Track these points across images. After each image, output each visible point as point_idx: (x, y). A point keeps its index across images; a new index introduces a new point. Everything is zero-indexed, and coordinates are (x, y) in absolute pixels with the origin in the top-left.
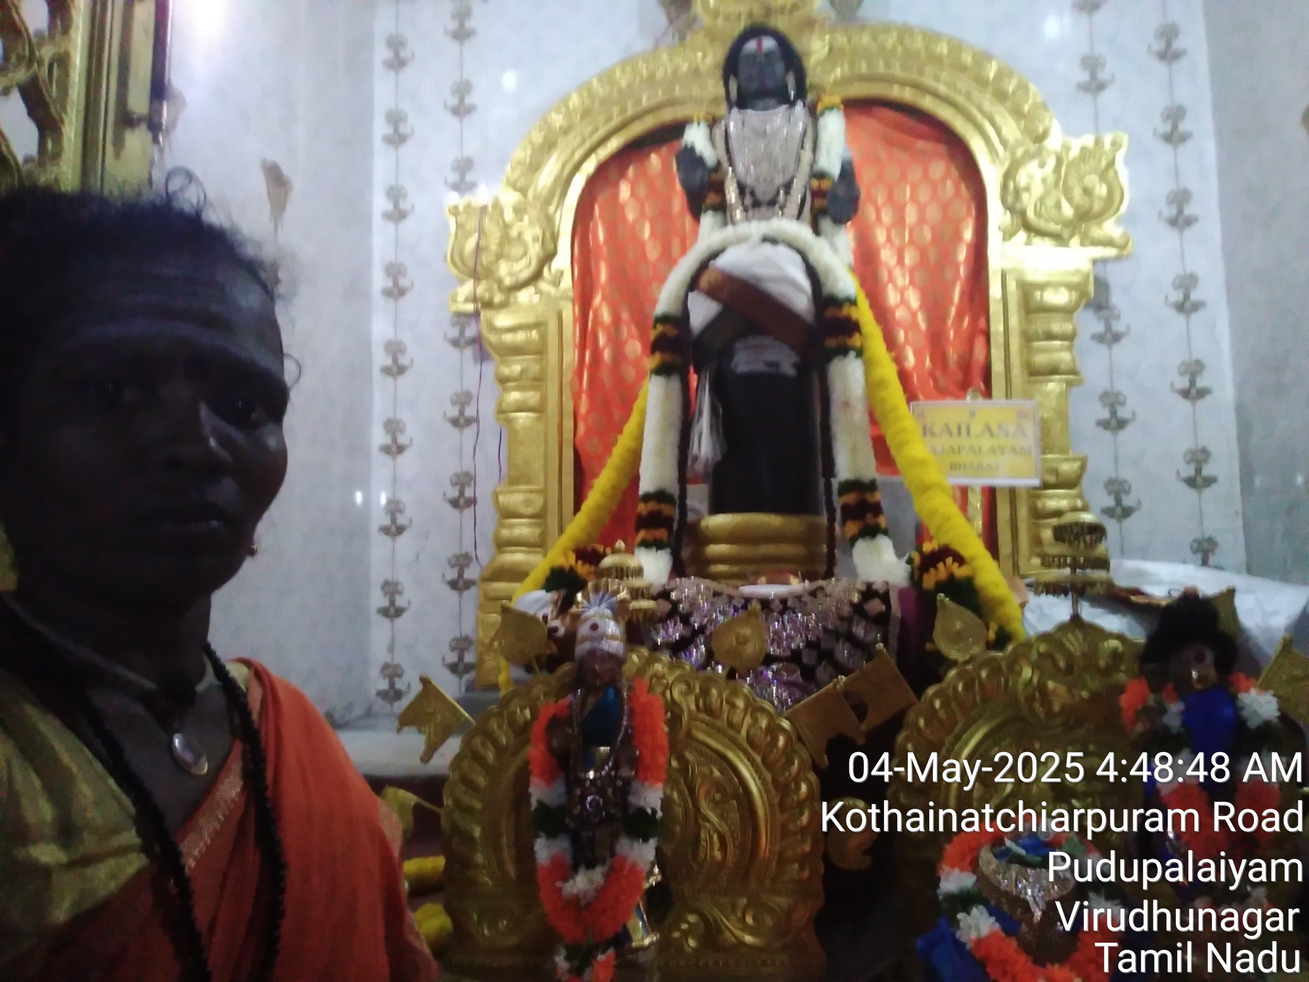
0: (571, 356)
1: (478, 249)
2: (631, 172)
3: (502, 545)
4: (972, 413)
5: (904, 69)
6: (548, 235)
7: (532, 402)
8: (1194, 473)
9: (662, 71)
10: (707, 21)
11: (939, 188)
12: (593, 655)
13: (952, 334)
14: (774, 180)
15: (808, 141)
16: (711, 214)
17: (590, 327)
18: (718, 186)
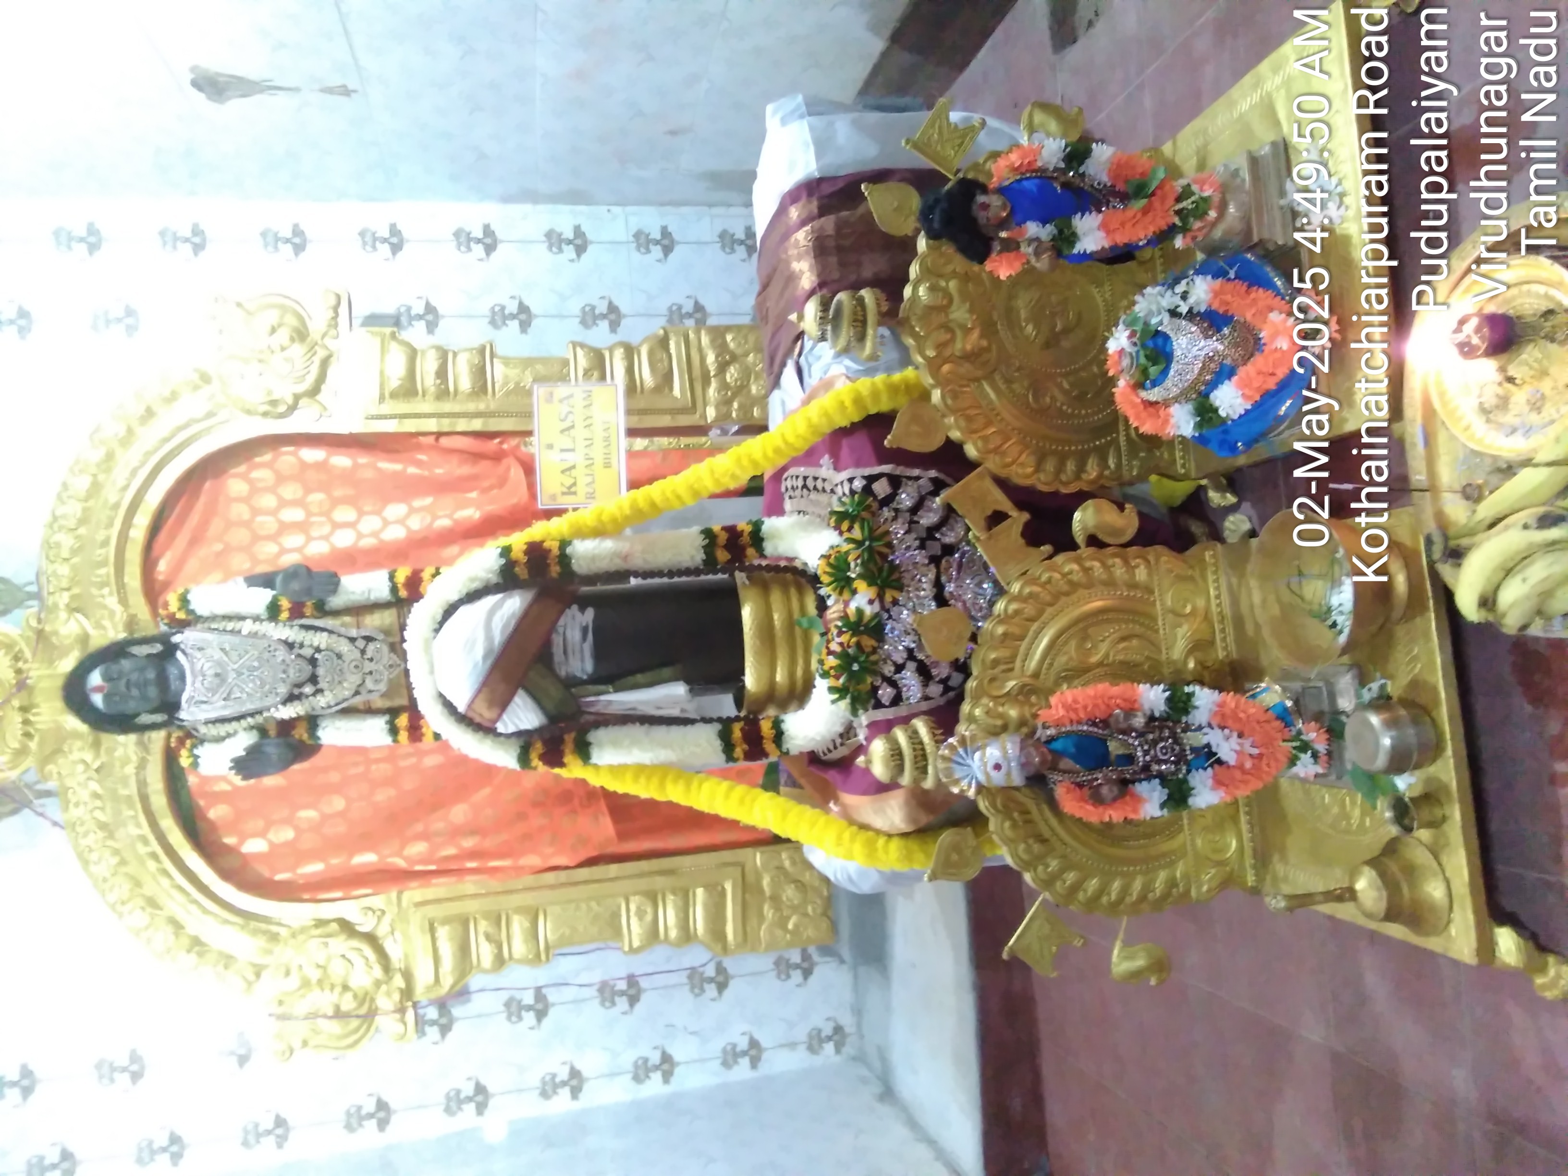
0: (469, 885)
1: (339, 1014)
2: (230, 840)
3: (687, 936)
4: (550, 447)
5: (110, 525)
6: (319, 931)
7: (527, 924)
8: (571, 246)
9: (98, 814)
10: (29, 762)
11: (260, 485)
12: (1023, 766)
13: (439, 471)
14: (283, 661)
15: (230, 626)
16: (320, 733)
17: (433, 867)
18: (286, 727)
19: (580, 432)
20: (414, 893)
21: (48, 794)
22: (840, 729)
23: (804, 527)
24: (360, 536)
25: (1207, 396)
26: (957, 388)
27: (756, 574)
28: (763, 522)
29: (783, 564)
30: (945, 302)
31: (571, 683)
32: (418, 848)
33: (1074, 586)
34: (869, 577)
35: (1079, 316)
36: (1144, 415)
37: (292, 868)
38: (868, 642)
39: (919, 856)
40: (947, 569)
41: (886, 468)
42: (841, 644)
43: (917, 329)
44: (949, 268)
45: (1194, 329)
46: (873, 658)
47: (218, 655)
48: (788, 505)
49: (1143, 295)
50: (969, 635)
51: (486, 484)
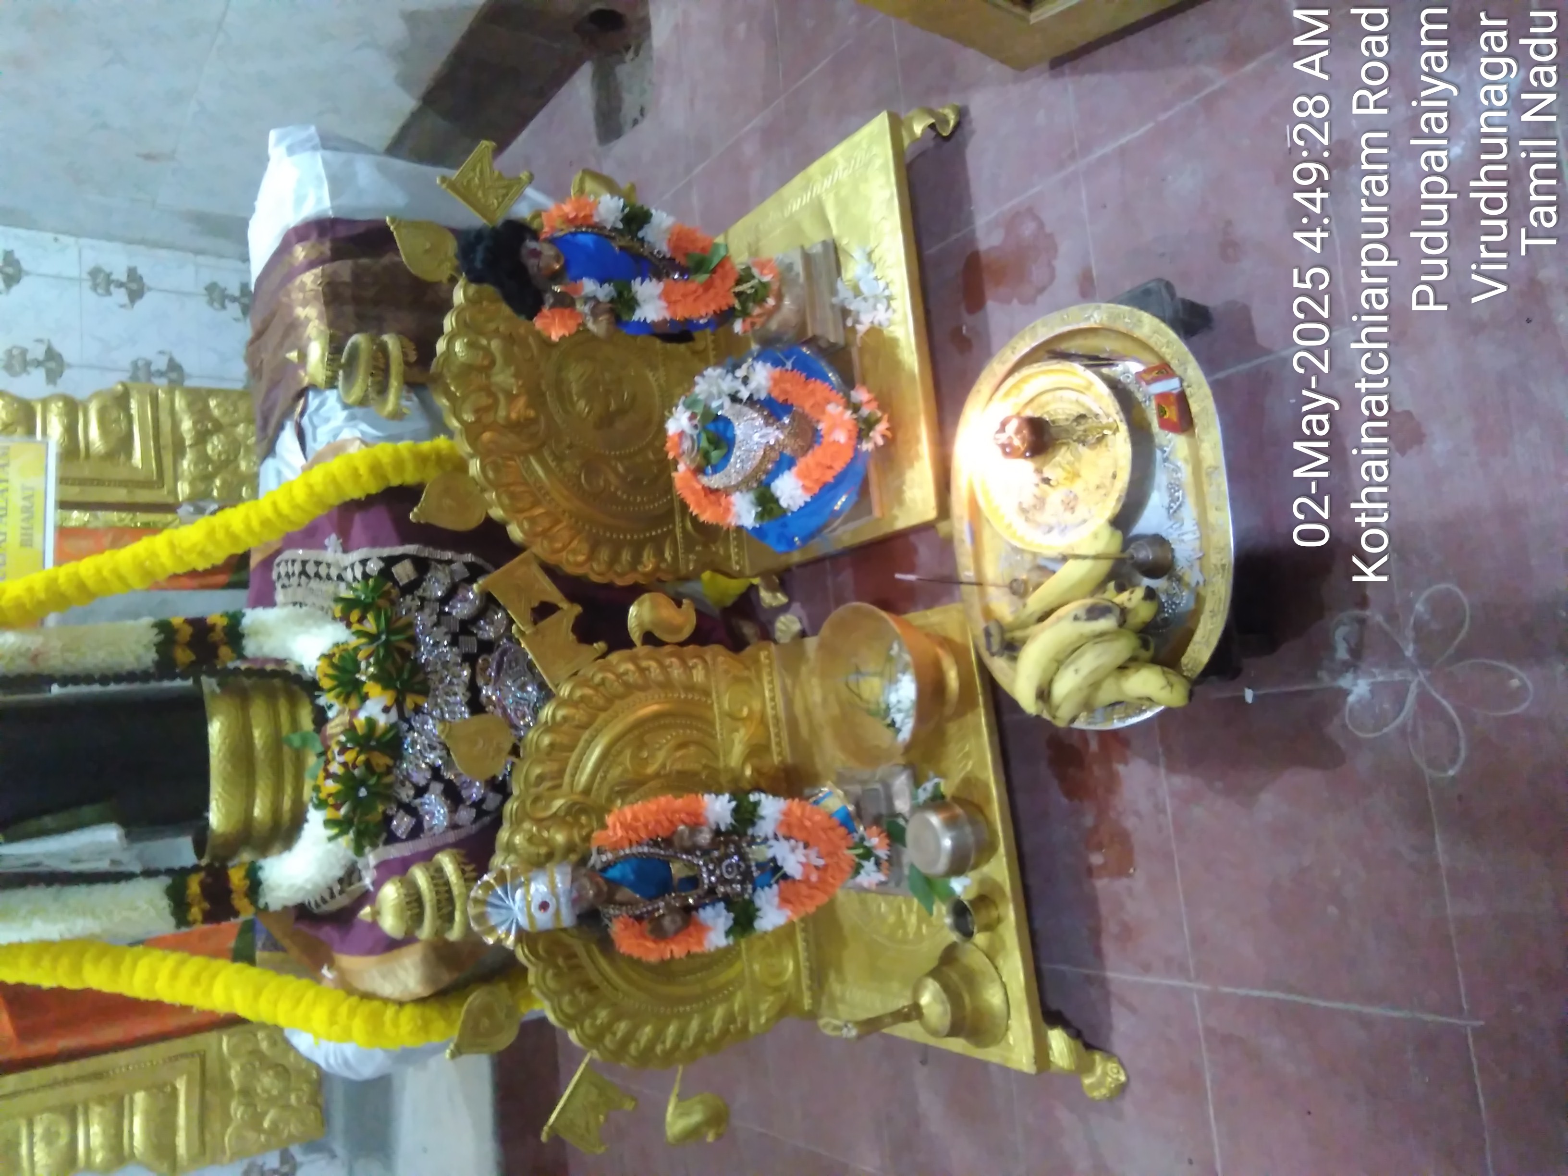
12: (574, 902)
22: (339, 873)
23: (300, 622)
25: (768, 485)
26: (500, 461)
27: (231, 679)
28: (243, 615)
29: (269, 667)
30: (486, 363)
33: (630, 688)
34: (384, 679)
35: (633, 398)
36: (704, 501)
38: (381, 761)
39: (439, 1025)
40: (484, 670)
41: (411, 549)
42: (345, 764)
43: (453, 388)
44: (492, 326)
45: (756, 415)
46: (388, 779)
48: (280, 596)
49: (703, 376)
50: (508, 746)
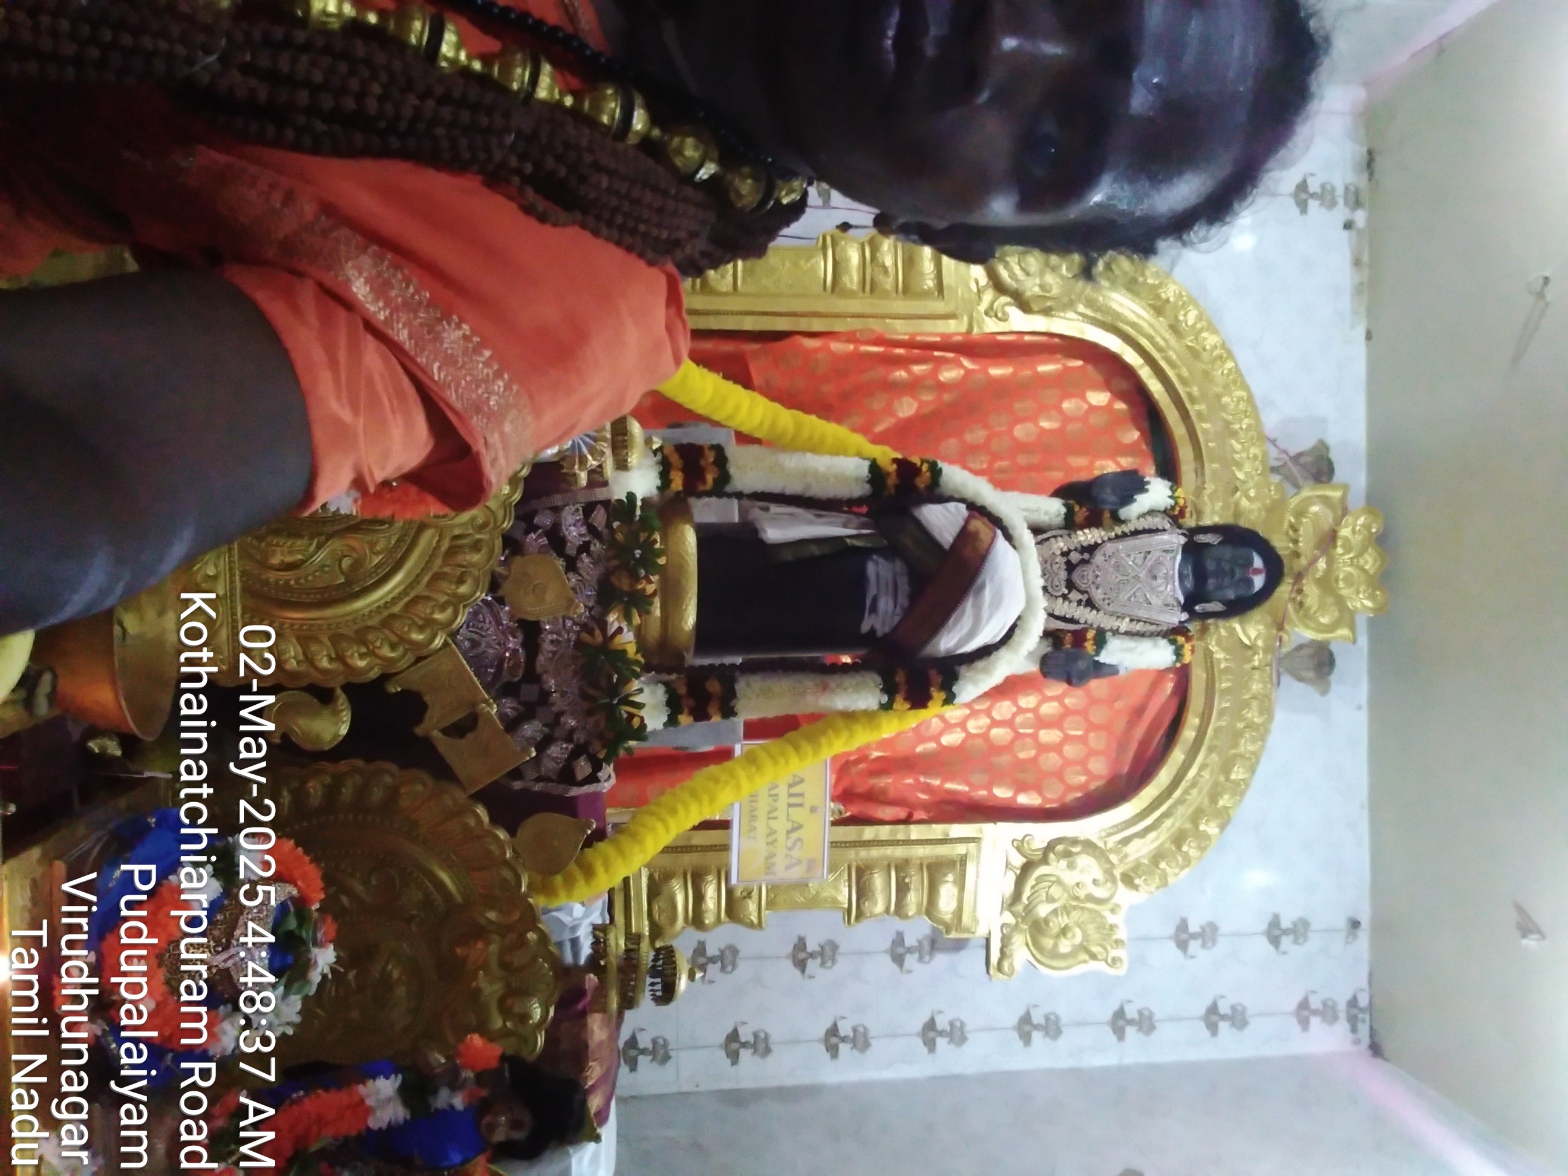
0: (901, 330)
2: (1120, 406)
4: (813, 810)
5: (1217, 730)
6: (1049, 304)
7: (845, 279)
8: (743, 1040)
9: (1238, 447)
10: (1294, 502)
11: (1078, 768)
13: (910, 781)
14: (1097, 588)
15: (1139, 627)
16: (1063, 510)
17: (936, 353)
18: (1094, 521)
19: (781, 825)
20: (954, 328)
21: (1274, 470)
24: (988, 712)
26: (498, 892)
27: (677, 663)
28: (665, 724)
30: (510, 1000)
31: (890, 552)
32: (948, 375)
33: (361, 638)
37: (1066, 369)
38: (621, 581)
41: (574, 792)
47: (1154, 600)
51: (862, 766)
